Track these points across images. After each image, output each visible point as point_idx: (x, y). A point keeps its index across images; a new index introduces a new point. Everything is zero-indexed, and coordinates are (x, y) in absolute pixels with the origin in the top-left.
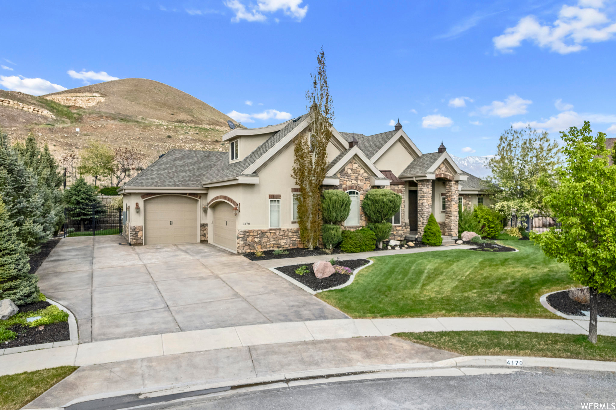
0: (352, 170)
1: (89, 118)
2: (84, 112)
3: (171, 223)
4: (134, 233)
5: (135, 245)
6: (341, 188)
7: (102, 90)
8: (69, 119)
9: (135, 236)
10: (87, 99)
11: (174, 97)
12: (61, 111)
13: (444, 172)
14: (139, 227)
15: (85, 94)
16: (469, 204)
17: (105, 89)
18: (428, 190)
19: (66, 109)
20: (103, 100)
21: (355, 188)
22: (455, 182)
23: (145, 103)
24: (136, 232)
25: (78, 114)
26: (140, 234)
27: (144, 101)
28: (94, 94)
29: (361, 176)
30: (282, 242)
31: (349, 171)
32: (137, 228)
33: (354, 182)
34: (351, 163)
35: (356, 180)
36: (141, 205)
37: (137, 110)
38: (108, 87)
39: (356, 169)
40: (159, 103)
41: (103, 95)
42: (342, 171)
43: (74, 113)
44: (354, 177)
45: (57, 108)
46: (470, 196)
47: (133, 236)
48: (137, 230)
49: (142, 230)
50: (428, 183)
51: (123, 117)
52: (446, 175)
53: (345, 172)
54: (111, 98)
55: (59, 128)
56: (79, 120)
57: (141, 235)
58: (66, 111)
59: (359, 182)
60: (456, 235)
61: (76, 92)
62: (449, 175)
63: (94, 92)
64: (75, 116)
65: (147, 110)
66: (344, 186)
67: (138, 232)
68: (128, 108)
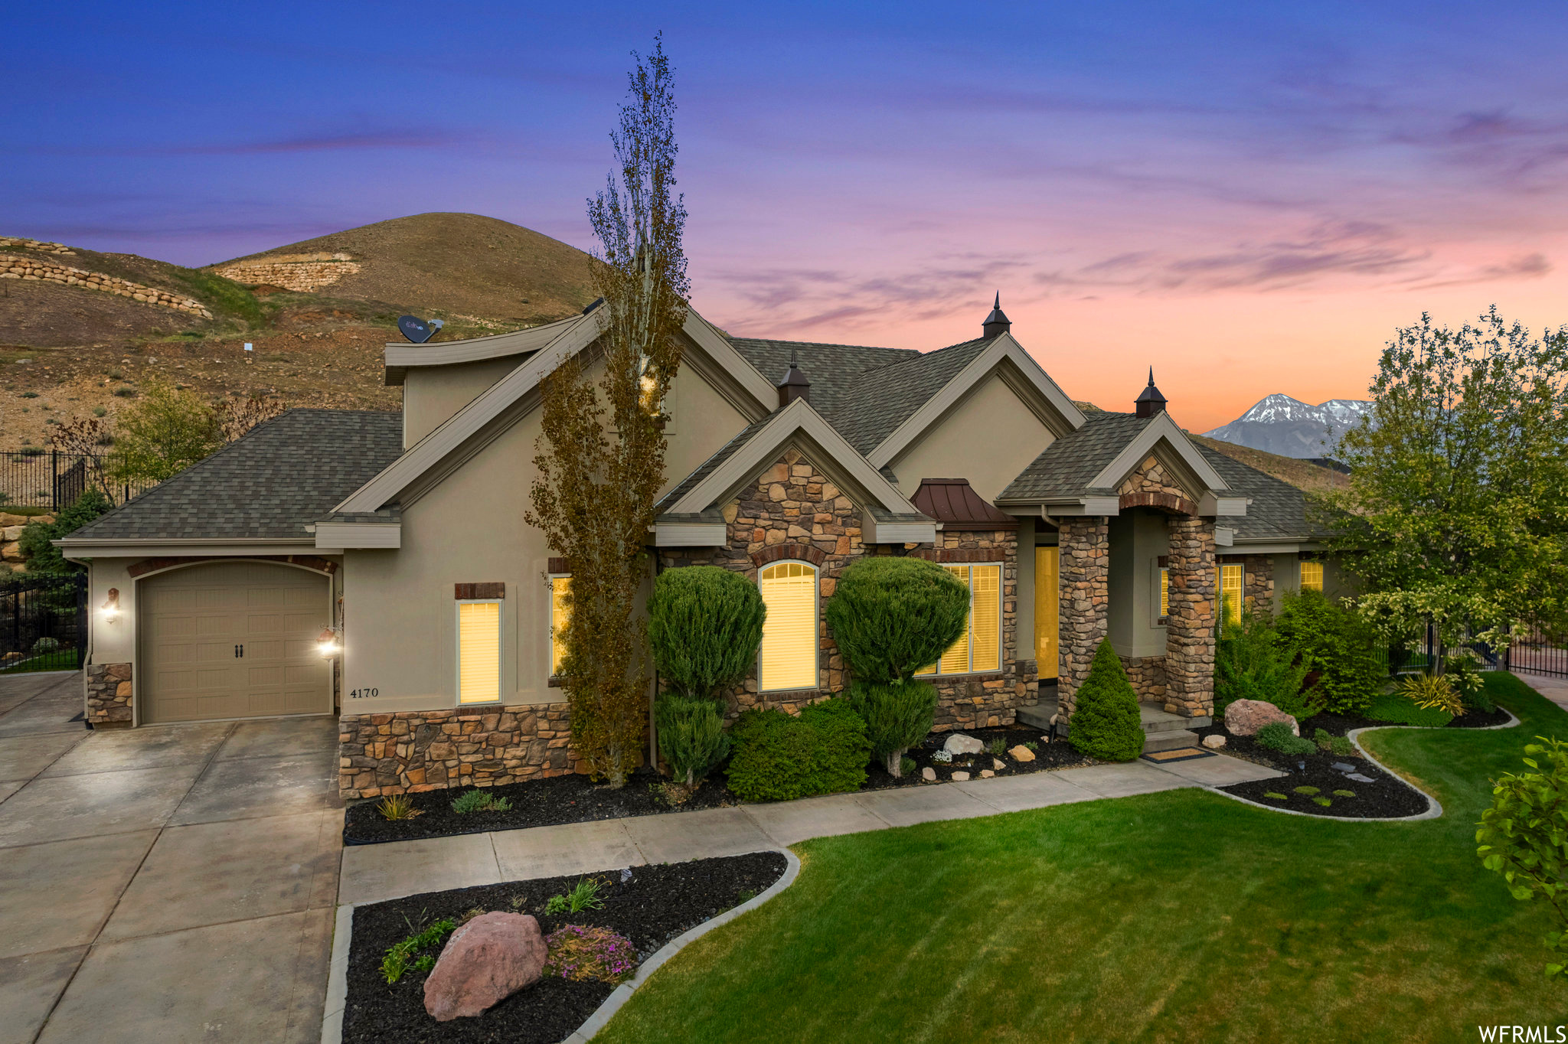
0: (787, 486)
1: (296, 314)
2: (288, 301)
3: (239, 652)
4: (101, 687)
5: (106, 725)
6: (743, 556)
7: (358, 245)
8: (248, 320)
9: (103, 696)
10: (319, 267)
11: (536, 257)
12: (229, 299)
13: (1157, 487)
14: (120, 666)
15: (315, 257)
16: (1266, 588)
17: (364, 241)
18: (1092, 553)
19: (242, 294)
20: (355, 268)
21: (798, 554)
22: (1199, 523)
23: (458, 274)
24: (106, 683)
25: (271, 305)
26: (123, 690)
27: (456, 270)
28: (337, 256)
29: (826, 510)
30: (511, 756)
31: (777, 493)
32: (113, 671)
33: (795, 530)
34: (783, 461)
35: (807, 522)
36: (128, 596)
37: (435, 293)
38: (374, 236)
39: (804, 482)
40: (494, 272)
41: (357, 257)
42: (746, 491)
43: (264, 304)
44: (795, 512)
45: (221, 291)
46: (1269, 562)
47: (96, 697)
48: (114, 679)
49: (131, 679)
50: (1092, 530)
51: (386, 312)
52: (1166, 496)
53: (758, 496)
54: (375, 263)
55: (214, 343)
56: (273, 322)
57: (125, 693)
58: (242, 299)
59: (817, 530)
60: (1204, 712)
61: (296, 253)
62: (1178, 496)
63: (337, 251)
64: (265, 310)
65: (462, 293)
66: (754, 548)
67: (117, 683)
68: (414, 288)
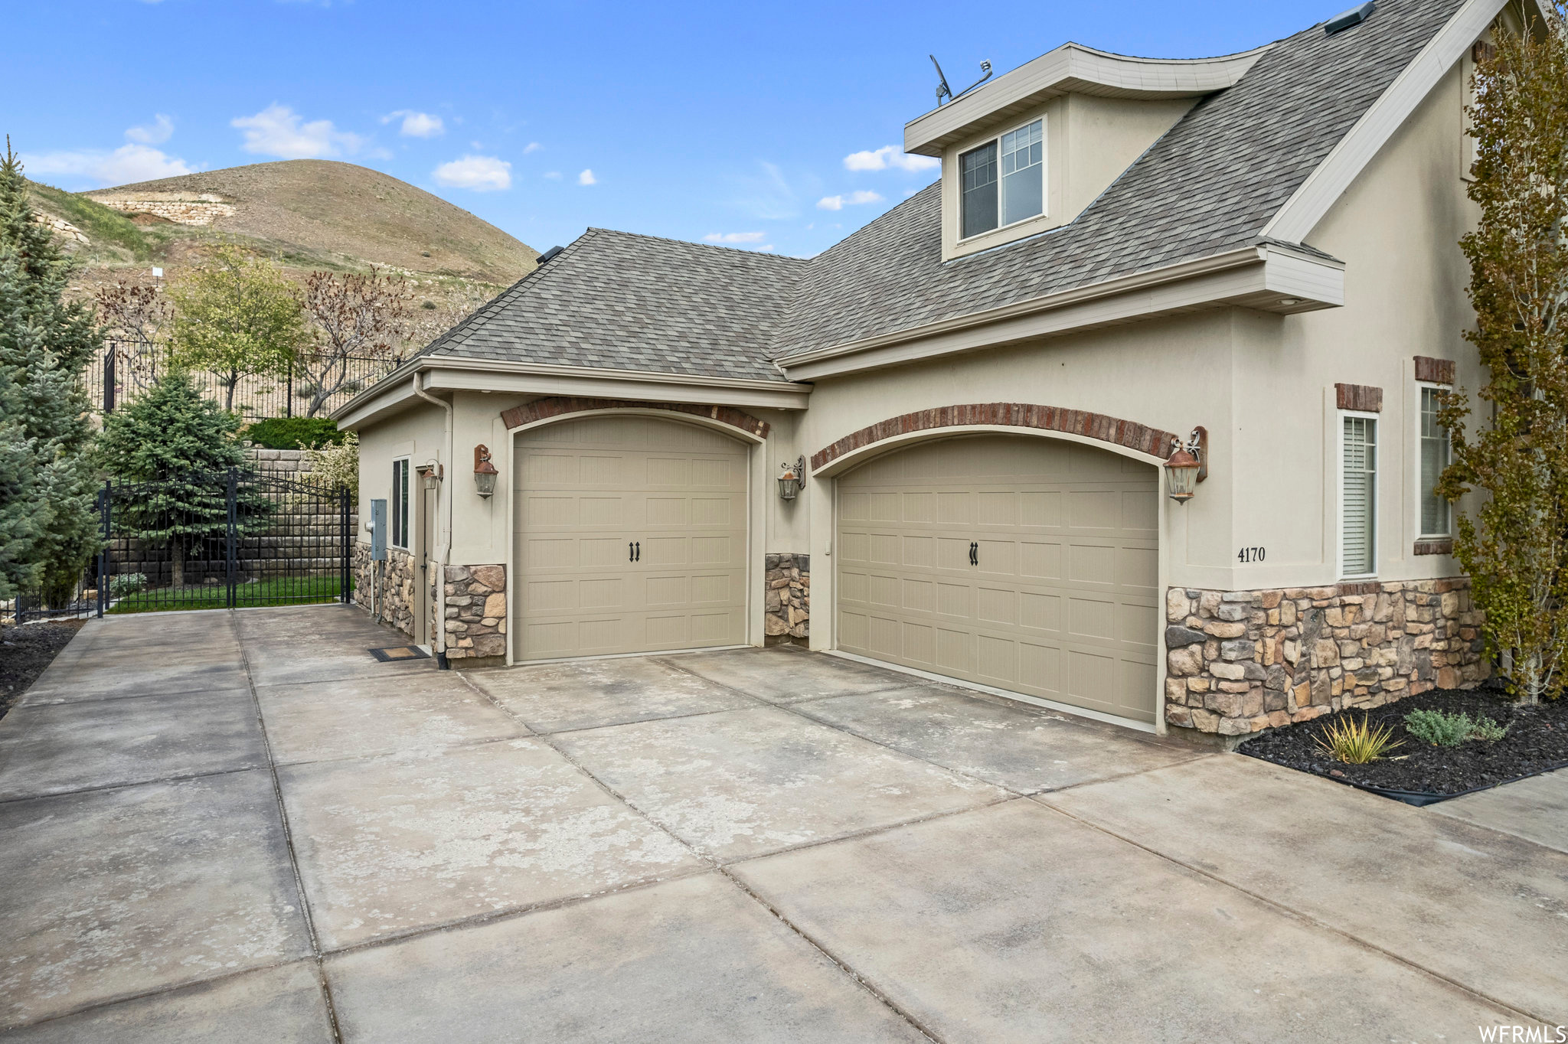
1: (190, 247)
2: (176, 232)
3: (635, 553)
4: (465, 601)
5: (469, 663)
7: (228, 187)
8: (132, 249)
9: (466, 616)
10: (183, 208)
11: (428, 211)
12: (106, 225)
14: (490, 569)
15: (177, 196)
17: (234, 183)
19: (121, 221)
20: (229, 211)
23: (348, 223)
24: (472, 595)
25: (157, 236)
26: (494, 606)
27: (346, 219)
28: (204, 197)
30: (1385, 661)
32: (480, 576)
36: (502, 456)
37: (326, 241)
38: (244, 179)
40: (386, 224)
41: (229, 199)
43: (147, 234)
45: (95, 215)
47: (457, 618)
48: (482, 589)
49: (504, 590)
51: (292, 252)
54: (252, 207)
55: (101, 271)
56: (162, 254)
57: (497, 612)
58: (121, 226)
61: (153, 191)
63: (203, 192)
64: (150, 240)
65: (357, 243)
67: (486, 595)
68: (301, 235)
